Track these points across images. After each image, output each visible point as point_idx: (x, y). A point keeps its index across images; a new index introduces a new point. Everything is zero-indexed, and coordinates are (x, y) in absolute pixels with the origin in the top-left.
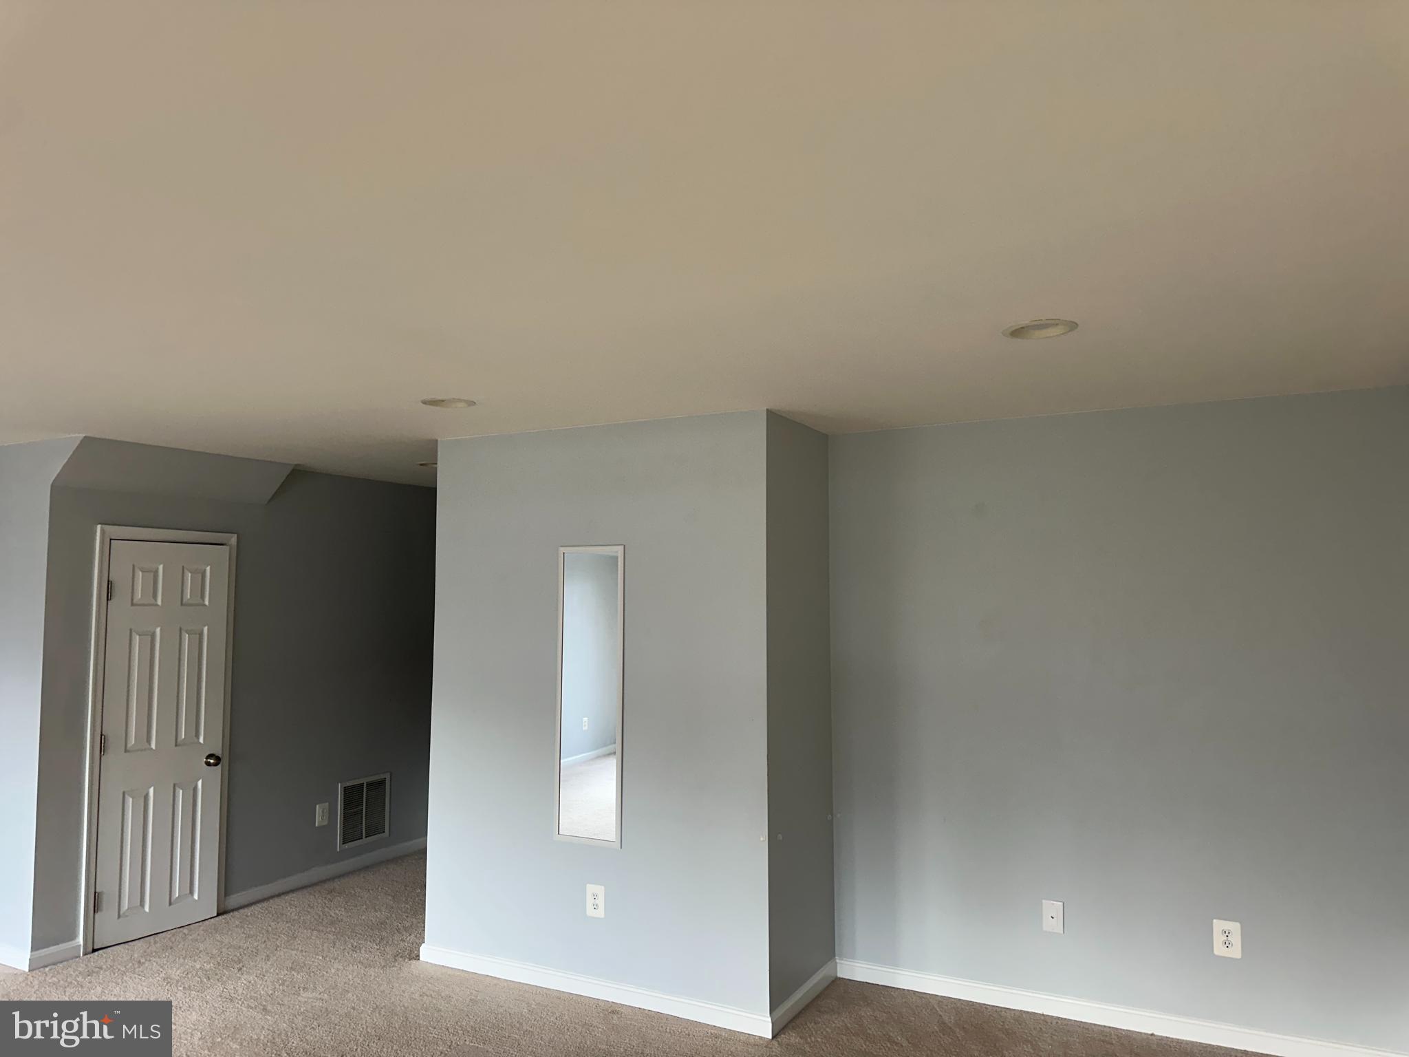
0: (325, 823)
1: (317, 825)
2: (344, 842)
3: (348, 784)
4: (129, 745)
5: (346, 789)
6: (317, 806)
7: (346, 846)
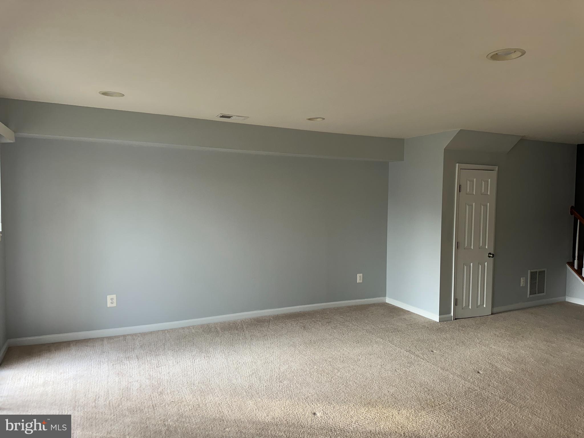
0: (524, 285)
1: (521, 286)
2: (531, 294)
3: (532, 271)
4: (465, 247)
5: (531, 273)
6: (522, 278)
7: (531, 296)
